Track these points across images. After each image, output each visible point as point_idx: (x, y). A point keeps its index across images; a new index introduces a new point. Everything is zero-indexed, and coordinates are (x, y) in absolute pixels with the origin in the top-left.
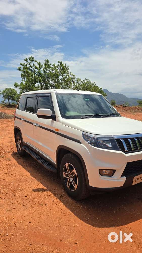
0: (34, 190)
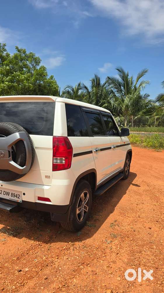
0: (140, 186)
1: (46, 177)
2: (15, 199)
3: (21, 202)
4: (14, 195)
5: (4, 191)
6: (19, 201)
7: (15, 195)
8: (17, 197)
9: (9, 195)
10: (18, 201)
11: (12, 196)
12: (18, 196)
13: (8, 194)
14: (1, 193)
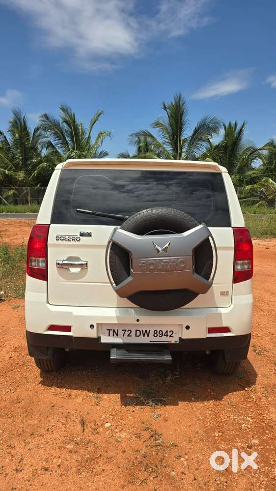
1: (222, 294)
2: (164, 339)
3: (178, 342)
4: (161, 332)
5: (136, 331)
6: (173, 342)
7: (164, 333)
8: (167, 335)
9: (148, 336)
10: (171, 341)
11: (156, 335)
12: (169, 334)
13: (146, 333)
14: (128, 336)
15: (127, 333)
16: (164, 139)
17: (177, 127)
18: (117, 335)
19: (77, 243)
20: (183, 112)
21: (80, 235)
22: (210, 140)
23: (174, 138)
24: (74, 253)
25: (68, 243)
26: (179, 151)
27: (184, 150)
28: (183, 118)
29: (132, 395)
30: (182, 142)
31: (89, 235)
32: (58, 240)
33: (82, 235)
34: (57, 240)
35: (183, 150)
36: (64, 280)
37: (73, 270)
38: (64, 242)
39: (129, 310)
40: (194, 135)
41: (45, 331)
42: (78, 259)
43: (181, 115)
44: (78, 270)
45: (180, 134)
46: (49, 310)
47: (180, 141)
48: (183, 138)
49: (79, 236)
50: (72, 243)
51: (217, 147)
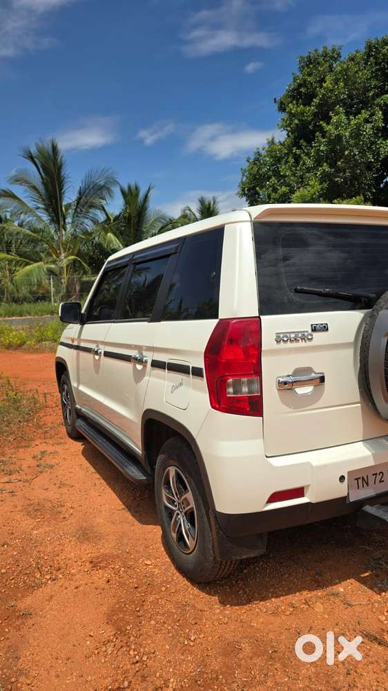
14: (381, 481)
15: (379, 478)
16: (36, 203)
17: (54, 186)
18: (367, 484)
19: (308, 344)
20: (61, 165)
21: (312, 330)
22: (106, 208)
23: (52, 202)
24: (303, 361)
25: (295, 345)
26: (62, 223)
27: (69, 220)
28: (62, 173)
29: (368, 574)
30: (63, 208)
31: (325, 328)
32: (280, 341)
33: (314, 329)
34: (278, 342)
35: (67, 221)
36: (290, 410)
37: (301, 391)
38: (289, 345)
39: (379, 440)
40: (79, 199)
41: (265, 507)
42: (309, 370)
43: (60, 168)
44: (308, 389)
45: (61, 198)
46: (271, 465)
47: (61, 208)
48: (64, 203)
49: (310, 331)
50: (301, 344)
51: (117, 218)
